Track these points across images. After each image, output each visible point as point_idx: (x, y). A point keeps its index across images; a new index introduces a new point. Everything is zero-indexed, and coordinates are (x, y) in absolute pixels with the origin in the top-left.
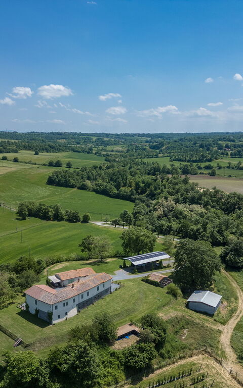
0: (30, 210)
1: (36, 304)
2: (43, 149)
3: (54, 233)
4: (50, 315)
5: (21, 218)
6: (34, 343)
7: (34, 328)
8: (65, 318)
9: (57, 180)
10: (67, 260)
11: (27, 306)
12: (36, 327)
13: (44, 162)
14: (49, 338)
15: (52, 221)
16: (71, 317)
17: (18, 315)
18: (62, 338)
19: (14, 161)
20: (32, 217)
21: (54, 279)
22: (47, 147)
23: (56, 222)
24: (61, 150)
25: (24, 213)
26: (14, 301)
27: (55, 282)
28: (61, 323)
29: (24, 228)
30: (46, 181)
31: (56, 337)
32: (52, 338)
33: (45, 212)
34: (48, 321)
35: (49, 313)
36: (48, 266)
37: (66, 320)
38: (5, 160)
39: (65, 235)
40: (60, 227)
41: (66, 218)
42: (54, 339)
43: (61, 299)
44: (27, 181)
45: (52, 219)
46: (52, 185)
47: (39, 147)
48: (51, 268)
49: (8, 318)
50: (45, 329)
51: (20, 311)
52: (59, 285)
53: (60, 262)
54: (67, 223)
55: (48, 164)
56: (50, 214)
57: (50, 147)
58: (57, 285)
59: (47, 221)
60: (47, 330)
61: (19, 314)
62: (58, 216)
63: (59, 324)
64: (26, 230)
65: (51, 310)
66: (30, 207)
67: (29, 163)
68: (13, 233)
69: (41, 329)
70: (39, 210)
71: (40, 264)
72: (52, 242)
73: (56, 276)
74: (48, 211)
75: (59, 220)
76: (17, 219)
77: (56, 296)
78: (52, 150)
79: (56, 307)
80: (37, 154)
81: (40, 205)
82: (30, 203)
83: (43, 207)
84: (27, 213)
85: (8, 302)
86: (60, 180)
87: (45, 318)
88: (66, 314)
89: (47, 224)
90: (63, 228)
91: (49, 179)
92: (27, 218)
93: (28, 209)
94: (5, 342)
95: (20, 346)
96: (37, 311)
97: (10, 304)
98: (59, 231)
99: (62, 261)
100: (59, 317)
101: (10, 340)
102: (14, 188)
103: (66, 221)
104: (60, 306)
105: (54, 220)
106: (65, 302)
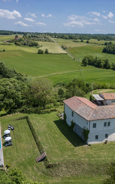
0: (89, 61)
1: (73, 115)
2: (103, 39)
3: (103, 74)
4: (86, 133)
5: (84, 65)
6: (59, 164)
7: (65, 143)
8: (104, 141)
9: (109, 50)
10: (111, 88)
11: (65, 116)
12: (68, 143)
13: (102, 43)
14: (80, 164)
15: (102, 68)
16: (112, 140)
17: (54, 123)
18: (97, 169)
19: (87, 43)
20: (90, 65)
21: (97, 97)
22: (105, 37)
23: (105, 69)
24: (113, 39)
25: (86, 61)
26: (57, 109)
27: (98, 99)
28: (98, 145)
29: (84, 70)
30: (102, 51)
31: (90, 165)
32: (83, 164)
33: (99, 62)
34: (83, 139)
35: (84, 130)
36: (94, 89)
37: (106, 143)
38: (82, 42)
39: (110, 76)
40: (107, 72)
41: (112, 67)
42: (86, 167)
43: (102, 117)
44: (91, 50)
45: (102, 67)
46: (105, 53)
47: (101, 37)
48: (96, 91)
49: (44, 124)
50: (77, 148)
51: (58, 119)
52: (101, 103)
53: (105, 88)
54: (112, 70)
55: (104, 44)
56: (102, 64)
57: (107, 37)
58: (100, 103)
59: (99, 68)
60: (80, 150)
61: (56, 122)
62: (107, 66)
63: (96, 146)
64: (85, 71)
65: (87, 127)
66: (90, 59)
67: (94, 44)
68: (77, 72)
69: (72, 147)
70: (95, 61)
71: (88, 86)
72: (101, 78)
73: (99, 95)
74: (101, 62)
75: (107, 68)
76: (81, 65)
77: (96, 112)
78: (107, 39)
79: (95, 125)
80: (99, 40)
81: (96, 58)
82: (90, 57)
83: (98, 59)
84: (88, 62)
85: (52, 109)
86: (110, 50)
87: (80, 134)
88: (107, 136)
89: (99, 70)
90: (109, 72)
91: (104, 49)
92: (87, 66)
93: (89, 60)
94: (29, 152)
95: (43, 163)
96: (73, 124)
97: (52, 111)
98: (106, 74)
99: (107, 88)
100: (97, 137)
101: (37, 150)
102: (84, 53)
103: (111, 69)
104: (100, 125)
105: (104, 68)
106: (107, 121)
